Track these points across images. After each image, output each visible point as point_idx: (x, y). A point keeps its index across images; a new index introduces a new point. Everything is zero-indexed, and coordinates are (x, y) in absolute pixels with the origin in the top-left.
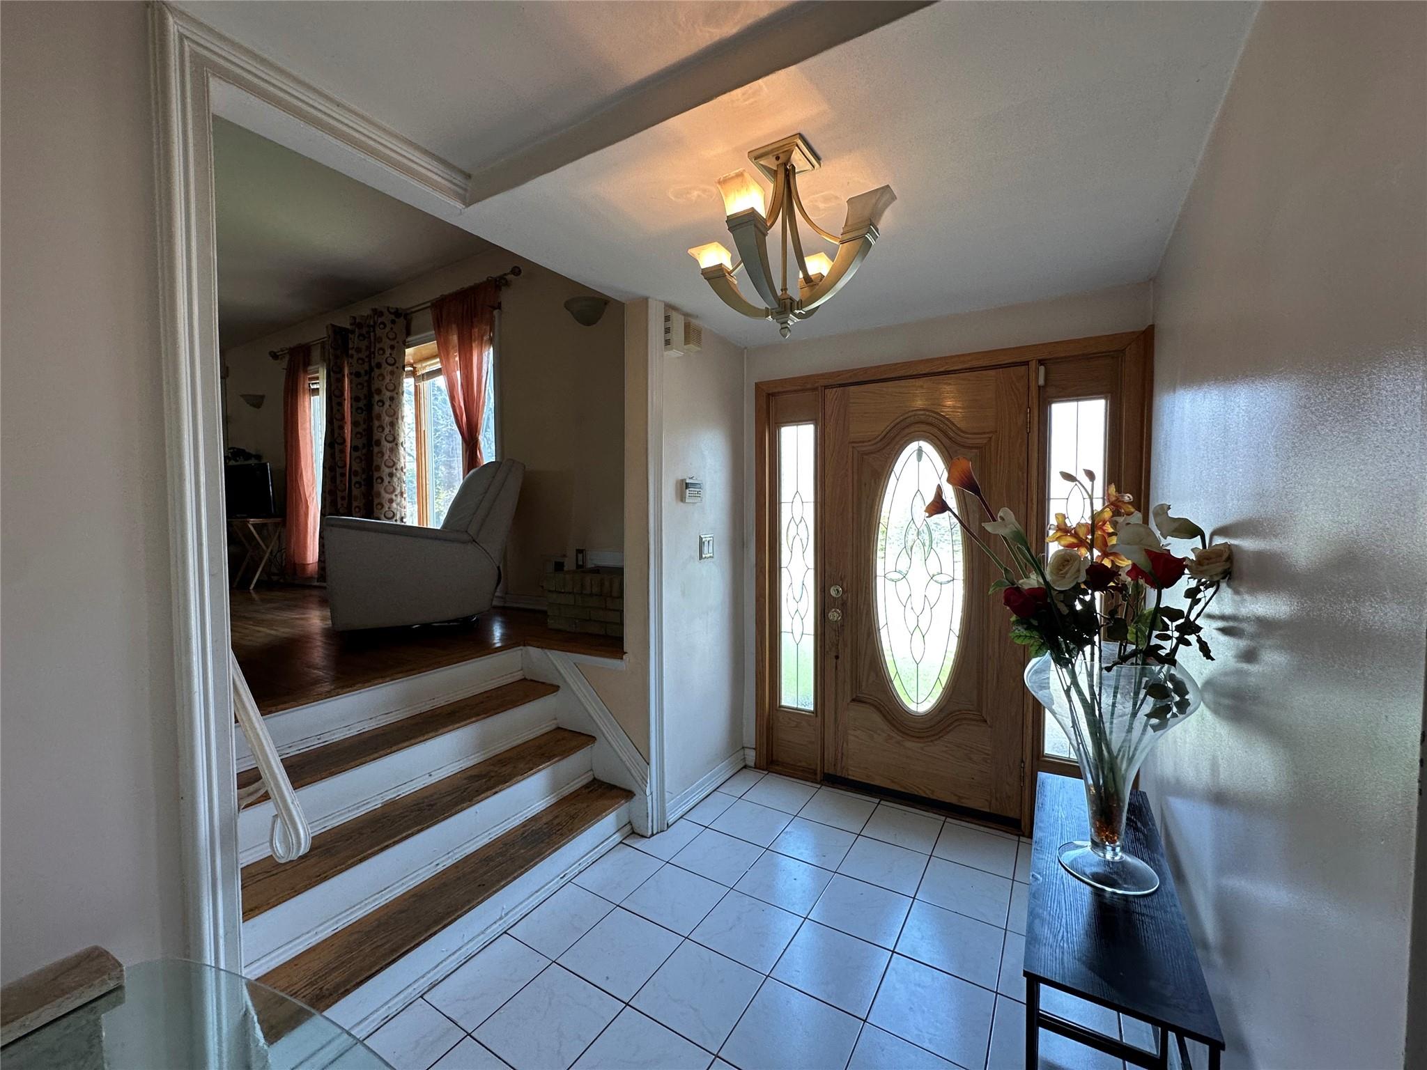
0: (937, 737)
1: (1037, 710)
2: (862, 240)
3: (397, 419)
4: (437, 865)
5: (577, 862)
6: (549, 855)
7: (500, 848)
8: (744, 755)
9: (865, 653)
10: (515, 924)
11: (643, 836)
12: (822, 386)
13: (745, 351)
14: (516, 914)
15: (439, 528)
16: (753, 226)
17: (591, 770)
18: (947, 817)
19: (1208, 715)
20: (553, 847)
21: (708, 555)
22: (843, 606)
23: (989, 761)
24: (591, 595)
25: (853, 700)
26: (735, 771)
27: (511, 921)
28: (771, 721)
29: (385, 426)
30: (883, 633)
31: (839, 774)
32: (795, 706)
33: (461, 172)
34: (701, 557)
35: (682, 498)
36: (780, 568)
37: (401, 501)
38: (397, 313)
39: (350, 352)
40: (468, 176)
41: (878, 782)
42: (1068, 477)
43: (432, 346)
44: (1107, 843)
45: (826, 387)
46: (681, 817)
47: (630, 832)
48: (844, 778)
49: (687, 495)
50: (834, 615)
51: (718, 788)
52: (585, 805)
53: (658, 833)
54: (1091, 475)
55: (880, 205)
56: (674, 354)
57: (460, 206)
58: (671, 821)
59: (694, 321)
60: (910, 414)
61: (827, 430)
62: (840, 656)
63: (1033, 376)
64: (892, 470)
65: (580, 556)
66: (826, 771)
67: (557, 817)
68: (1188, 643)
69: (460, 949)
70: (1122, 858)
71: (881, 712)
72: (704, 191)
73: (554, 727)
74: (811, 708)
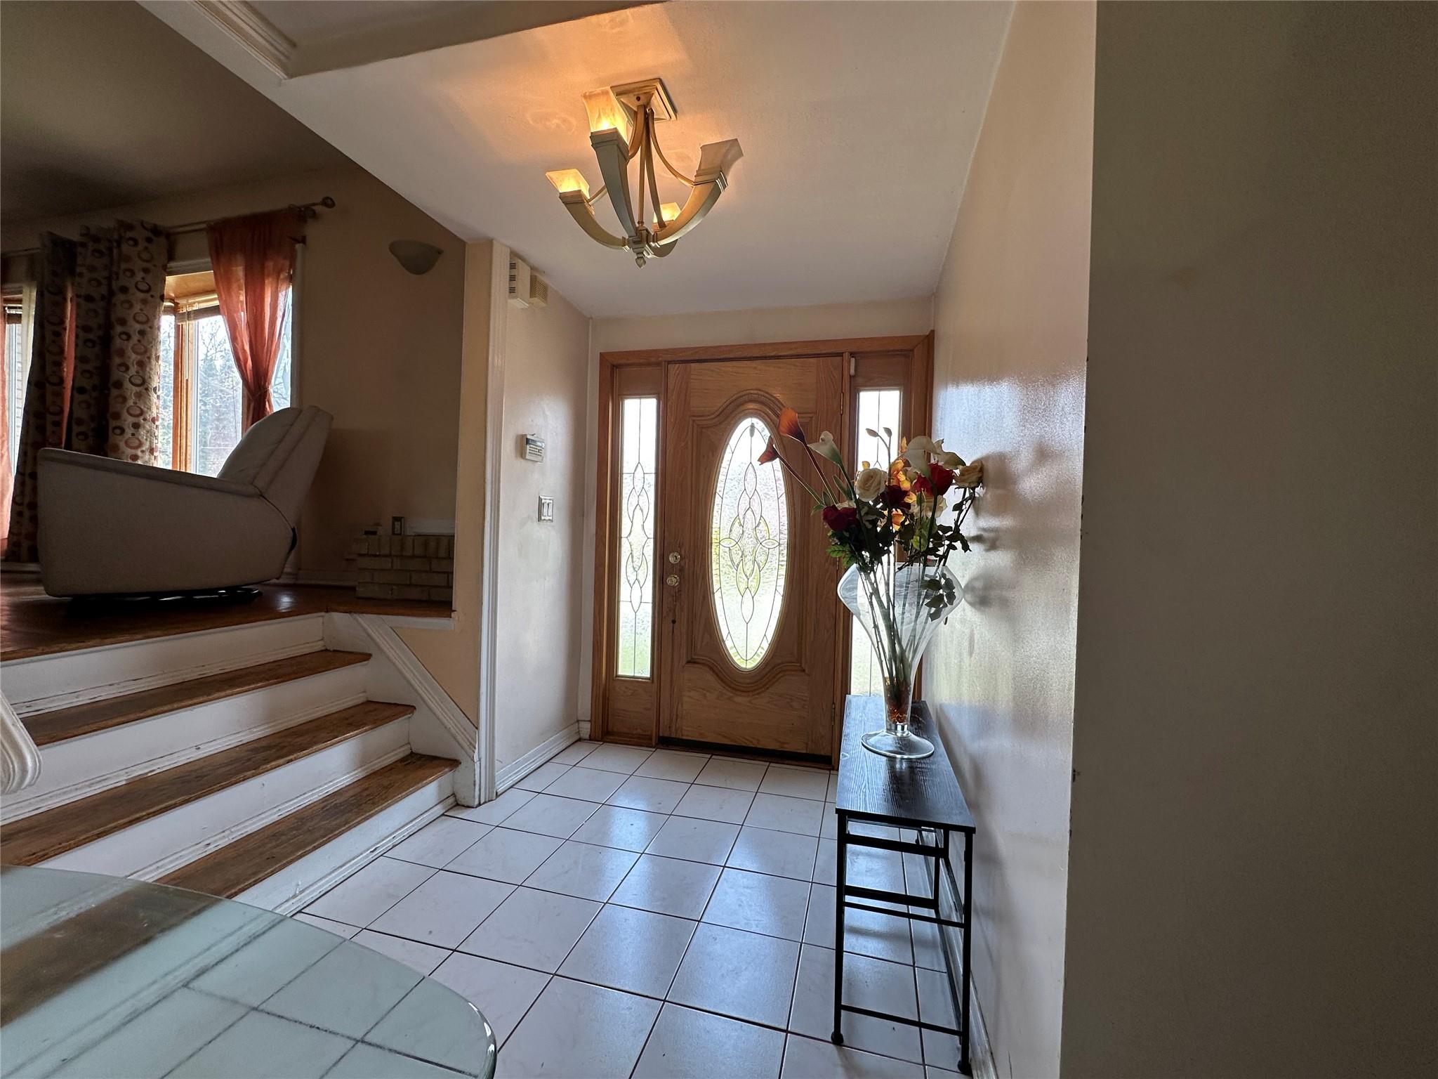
0: (763, 689)
1: (847, 616)
2: (714, 183)
3: (149, 358)
4: (208, 844)
5: (391, 835)
6: (359, 823)
7: (293, 824)
8: (578, 728)
9: (701, 615)
10: (313, 902)
11: (468, 807)
12: (665, 361)
13: (591, 321)
14: (314, 891)
15: (215, 476)
16: (616, 148)
17: (409, 743)
18: (770, 762)
19: (968, 607)
20: (363, 815)
21: (548, 518)
22: (680, 570)
23: (806, 707)
24: (413, 557)
25: (688, 662)
26: (568, 744)
27: (308, 899)
28: (607, 692)
29: (130, 366)
30: (717, 596)
31: (673, 736)
32: (632, 674)
33: (286, 38)
34: (540, 519)
35: (521, 454)
36: (620, 538)
37: (150, 459)
38: (156, 231)
39: (78, 270)
40: (294, 45)
41: (711, 738)
42: (873, 433)
43: (207, 277)
44: (898, 723)
45: (669, 362)
46: (512, 787)
47: (454, 804)
48: (678, 739)
49: (528, 451)
50: (672, 581)
51: (551, 759)
52: (401, 776)
53: (485, 802)
54: (889, 432)
55: (729, 157)
56: (518, 304)
57: (280, 74)
58: (500, 791)
59: (541, 278)
60: (745, 392)
61: (669, 403)
62: (676, 619)
63: (846, 364)
64: (728, 444)
65: (397, 524)
66: (661, 735)
67: (366, 789)
68: (955, 548)
69: (241, 928)
70: (908, 734)
71: (714, 671)
72: (564, 121)
73: (365, 700)
74: (647, 674)
